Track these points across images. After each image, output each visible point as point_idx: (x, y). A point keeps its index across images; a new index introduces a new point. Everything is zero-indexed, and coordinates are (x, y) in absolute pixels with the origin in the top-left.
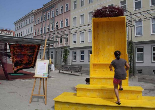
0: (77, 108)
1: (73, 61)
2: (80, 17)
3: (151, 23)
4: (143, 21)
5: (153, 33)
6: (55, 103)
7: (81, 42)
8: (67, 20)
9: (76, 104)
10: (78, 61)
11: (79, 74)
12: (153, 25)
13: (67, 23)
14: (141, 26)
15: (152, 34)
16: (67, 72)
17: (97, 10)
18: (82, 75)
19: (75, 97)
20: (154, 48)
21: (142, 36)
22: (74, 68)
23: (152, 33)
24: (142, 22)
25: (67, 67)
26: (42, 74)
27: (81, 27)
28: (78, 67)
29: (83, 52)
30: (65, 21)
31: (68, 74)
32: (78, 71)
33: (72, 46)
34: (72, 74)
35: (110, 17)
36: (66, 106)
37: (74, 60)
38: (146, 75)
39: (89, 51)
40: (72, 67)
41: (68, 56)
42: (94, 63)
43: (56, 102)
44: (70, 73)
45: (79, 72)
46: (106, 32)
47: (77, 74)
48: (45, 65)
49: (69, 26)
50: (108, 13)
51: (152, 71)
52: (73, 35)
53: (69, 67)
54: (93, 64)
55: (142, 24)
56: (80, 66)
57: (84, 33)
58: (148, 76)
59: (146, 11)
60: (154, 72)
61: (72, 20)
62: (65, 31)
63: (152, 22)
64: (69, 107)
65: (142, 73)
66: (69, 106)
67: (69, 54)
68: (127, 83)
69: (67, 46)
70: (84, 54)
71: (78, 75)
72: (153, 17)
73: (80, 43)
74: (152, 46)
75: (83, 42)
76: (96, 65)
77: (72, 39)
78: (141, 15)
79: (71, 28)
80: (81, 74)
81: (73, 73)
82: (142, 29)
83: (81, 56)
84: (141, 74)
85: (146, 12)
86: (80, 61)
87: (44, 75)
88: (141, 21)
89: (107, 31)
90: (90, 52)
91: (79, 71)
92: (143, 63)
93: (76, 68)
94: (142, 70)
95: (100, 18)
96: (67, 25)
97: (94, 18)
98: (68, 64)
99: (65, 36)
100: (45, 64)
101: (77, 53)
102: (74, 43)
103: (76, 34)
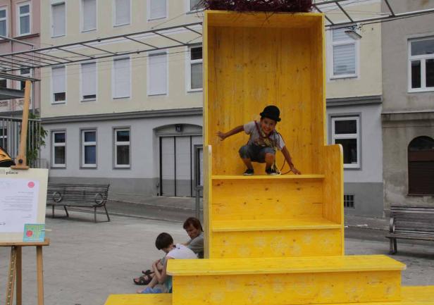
1: (52, 168)
5: (334, 74)
7: (85, 97)
8: (25, 9)
11: (99, 217)
12: (334, 47)
13: (25, 21)
15: (331, 79)
18: (109, 220)
20: (336, 122)
22: (79, 192)
23: (332, 76)
26: (21, 229)
28: (93, 189)
29: (90, 135)
30: (18, 15)
31: (54, 217)
32: (95, 207)
33: (49, 109)
34: (67, 218)
37: (56, 163)
39: (115, 129)
40: (68, 189)
44: (60, 211)
45: (97, 210)
47: (91, 216)
49: (37, 36)
52: (53, 68)
53: (58, 192)
56: (102, 186)
61: (46, 12)
62: (33, 54)
67: (43, 143)
68: (341, 246)
70: (94, 140)
71: (95, 221)
73: (82, 99)
74: (332, 117)
75: (94, 96)
76: (219, 185)
77: (50, 82)
79: (45, 41)
80: (104, 217)
81: (72, 213)
83: (86, 147)
86: (81, 168)
87: (29, 233)
90: (118, 132)
91: (100, 206)
93: (84, 193)
96: (27, 30)
99: (18, 73)
101: (68, 138)
102: (56, 100)
103: (64, 67)
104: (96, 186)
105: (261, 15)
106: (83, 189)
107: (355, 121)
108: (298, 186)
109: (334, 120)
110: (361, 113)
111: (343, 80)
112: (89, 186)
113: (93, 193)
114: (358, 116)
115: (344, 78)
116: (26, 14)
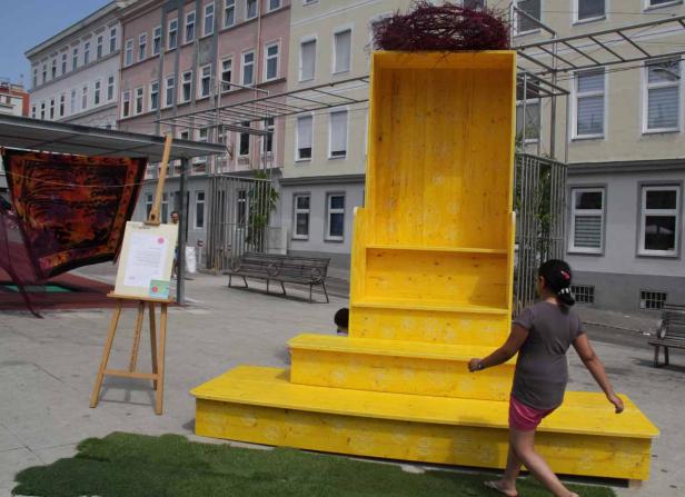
0: (290, 429)
1: (293, 240)
2: (333, 39)
3: (645, 86)
4: (610, 71)
5: (649, 127)
6: (199, 408)
7: (334, 153)
8: (273, 50)
9: (287, 411)
10: (317, 240)
11: (315, 296)
12: (650, 91)
13: (273, 63)
14: (602, 97)
15: (644, 134)
16: (262, 286)
17: (394, 19)
18: (327, 301)
19: (285, 384)
20: (648, 193)
21: (603, 138)
22: (295, 267)
23: (645, 129)
24: (607, 75)
25: (262, 263)
26: (148, 285)
27: (332, 85)
28: (310, 263)
29: (338, 201)
30: (266, 57)
31: (268, 293)
32: (311, 284)
33: (293, 169)
34: (283, 296)
35: (447, 52)
36: (243, 419)
37: (298, 233)
38: (610, 313)
40: (285, 262)
41: (272, 214)
42: (372, 245)
43: (204, 403)
44: (275, 288)
45: (314, 288)
46: (429, 114)
47: (305, 294)
48: (161, 246)
49: (283, 81)
50: (442, 33)
51: (638, 294)
52: (300, 119)
53: (274, 265)
54: (368, 249)
55: (602, 87)
56: (322, 260)
57: (346, 112)
58: (619, 314)
59: (618, 31)
60: (643, 298)
61: (296, 52)
62: (262, 103)
63: (650, 81)
64: (255, 425)
65: (592, 299)
66: (254, 420)
67: (274, 207)
69: (268, 171)
70: (342, 206)
71: (310, 301)
72: (650, 57)
73: (330, 156)
74: (643, 185)
75: (344, 153)
76: (379, 255)
77: (292, 138)
78: (599, 46)
79: (290, 86)
80: (322, 298)
81: (289, 291)
82: (602, 106)
83: (332, 215)
84: (590, 304)
85: (616, 36)
86: (326, 241)
87: (154, 290)
88: (602, 72)
89: (435, 111)
91: (317, 283)
92: (600, 259)
93: (303, 267)
94: (592, 290)
95: (406, 55)
96: (274, 75)
97: (383, 52)
98: (272, 252)
99: (262, 126)
100: (161, 241)
101: (312, 204)
102: (302, 156)
103: (311, 117)
104: (315, 260)
105: (438, 54)
106: (299, 262)
107: (674, 193)
108: (476, 262)
109: (645, 190)
110: (682, 181)
111: (660, 136)
112: (308, 259)
113: (310, 268)
114: (678, 185)
115: (662, 133)
116: (274, 56)
